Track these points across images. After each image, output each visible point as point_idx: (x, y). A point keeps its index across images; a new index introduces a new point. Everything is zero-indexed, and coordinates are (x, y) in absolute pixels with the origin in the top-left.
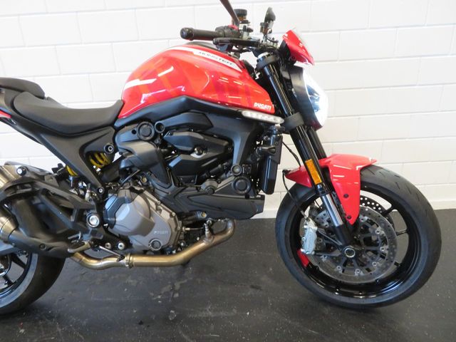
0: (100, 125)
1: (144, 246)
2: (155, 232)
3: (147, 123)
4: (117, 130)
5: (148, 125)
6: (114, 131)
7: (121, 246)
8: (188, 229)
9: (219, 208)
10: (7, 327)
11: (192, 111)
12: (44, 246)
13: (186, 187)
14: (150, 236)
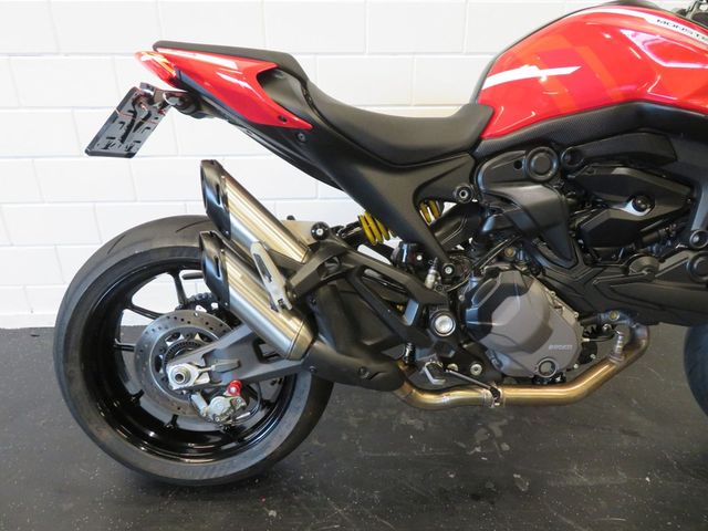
0: (451, 149)
1: (527, 370)
2: (550, 347)
3: (546, 148)
4: (479, 161)
5: (548, 152)
6: (472, 162)
7: (476, 369)
8: (588, 340)
9: (660, 305)
10: (241, 506)
11: (642, 129)
12: (366, 370)
13: (605, 267)
14: (540, 353)
